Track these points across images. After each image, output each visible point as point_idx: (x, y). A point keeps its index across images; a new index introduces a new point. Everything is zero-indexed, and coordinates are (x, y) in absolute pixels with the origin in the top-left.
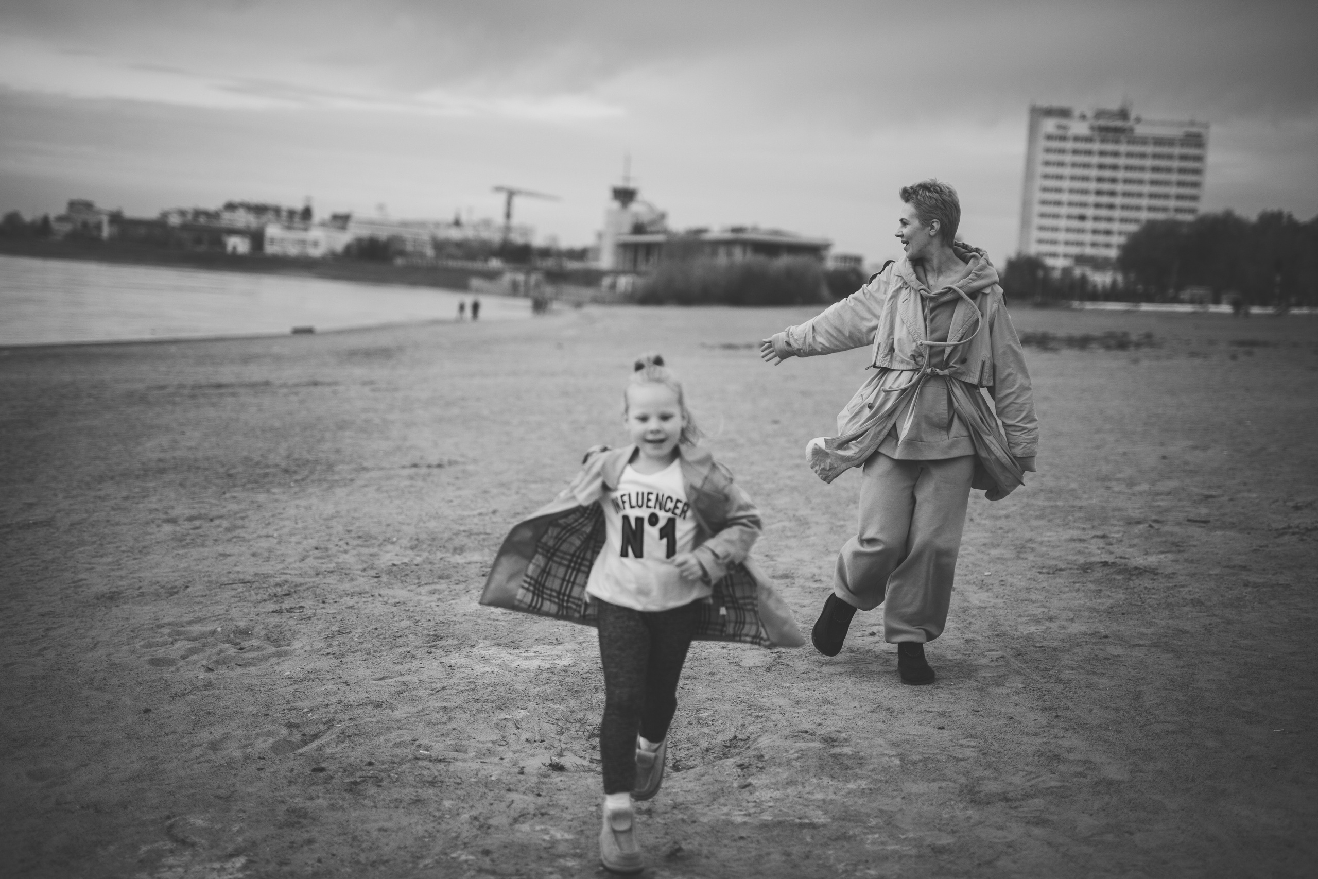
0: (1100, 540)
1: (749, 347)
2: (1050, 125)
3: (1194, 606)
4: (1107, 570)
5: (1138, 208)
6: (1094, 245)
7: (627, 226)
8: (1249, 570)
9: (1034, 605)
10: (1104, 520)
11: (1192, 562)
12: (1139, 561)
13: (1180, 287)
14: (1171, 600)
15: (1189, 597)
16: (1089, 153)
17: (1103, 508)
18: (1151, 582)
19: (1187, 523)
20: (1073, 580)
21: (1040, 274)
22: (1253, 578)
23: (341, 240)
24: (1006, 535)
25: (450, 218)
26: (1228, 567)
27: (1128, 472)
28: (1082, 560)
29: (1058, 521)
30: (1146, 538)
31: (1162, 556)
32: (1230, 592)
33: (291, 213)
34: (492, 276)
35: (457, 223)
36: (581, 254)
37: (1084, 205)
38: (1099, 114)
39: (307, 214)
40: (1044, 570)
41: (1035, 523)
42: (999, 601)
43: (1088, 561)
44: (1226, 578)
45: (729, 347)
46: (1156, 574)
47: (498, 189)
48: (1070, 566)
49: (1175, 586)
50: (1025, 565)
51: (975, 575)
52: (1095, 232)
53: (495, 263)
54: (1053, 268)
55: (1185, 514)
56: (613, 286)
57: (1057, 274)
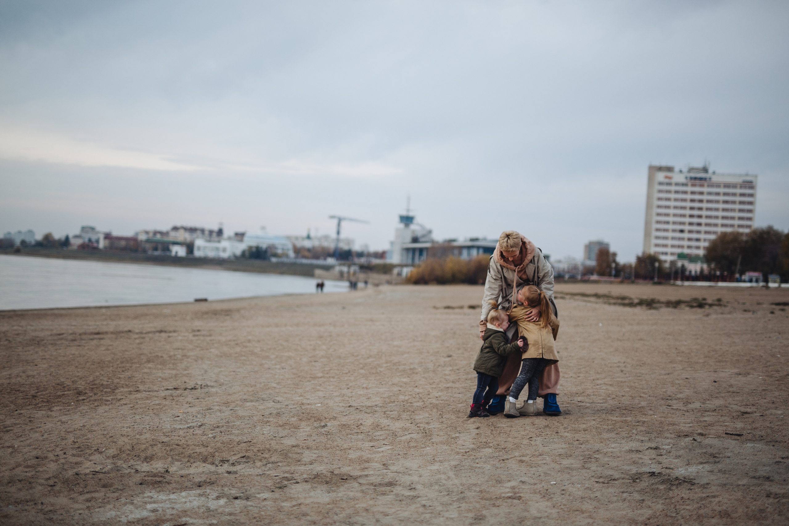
0: (653, 451)
1: (461, 307)
2: (661, 176)
3: (721, 517)
4: (653, 480)
5: (716, 225)
6: (689, 247)
7: (408, 239)
8: (772, 481)
9: (583, 515)
10: (660, 433)
11: (724, 472)
12: (681, 472)
13: (742, 273)
14: (702, 512)
15: (718, 508)
16: (685, 192)
17: (661, 423)
18: (688, 492)
19: (724, 435)
20: (622, 490)
21: (657, 264)
22: (775, 489)
23: (239, 248)
24: (580, 446)
25: (305, 234)
26: (754, 477)
27: (687, 392)
28: (634, 470)
29: (624, 434)
30: (690, 450)
31: (700, 467)
32: (754, 503)
33: (211, 232)
34: (327, 268)
35: (309, 237)
36: (382, 255)
37: (683, 223)
38: (691, 170)
39: (220, 232)
40: (601, 480)
41: (605, 435)
42: (554, 511)
43: (639, 472)
44: (751, 488)
45: (448, 307)
46: (693, 484)
47: (332, 217)
48: (623, 476)
49: (708, 496)
50: (586, 475)
51: (543, 484)
52: (690, 239)
53: (331, 261)
54: (665, 261)
55: (724, 428)
56: (399, 274)
57: (667, 265)
